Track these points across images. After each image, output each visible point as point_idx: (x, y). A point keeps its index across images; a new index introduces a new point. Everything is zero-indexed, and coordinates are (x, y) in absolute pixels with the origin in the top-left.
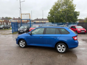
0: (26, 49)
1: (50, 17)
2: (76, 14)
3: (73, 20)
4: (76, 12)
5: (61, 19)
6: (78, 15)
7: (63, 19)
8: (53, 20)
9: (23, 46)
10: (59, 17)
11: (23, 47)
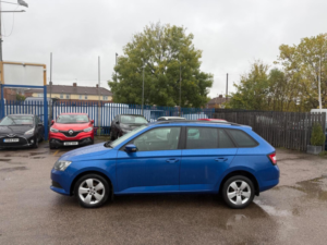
0: (113, 211)
1: (122, 85)
2: (204, 82)
3: (196, 99)
4: (204, 76)
5: (161, 93)
6: (210, 85)
7: (166, 95)
8: (131, 95)
9: (93, 199)
10: (153, 86)
11: (92, 203)
